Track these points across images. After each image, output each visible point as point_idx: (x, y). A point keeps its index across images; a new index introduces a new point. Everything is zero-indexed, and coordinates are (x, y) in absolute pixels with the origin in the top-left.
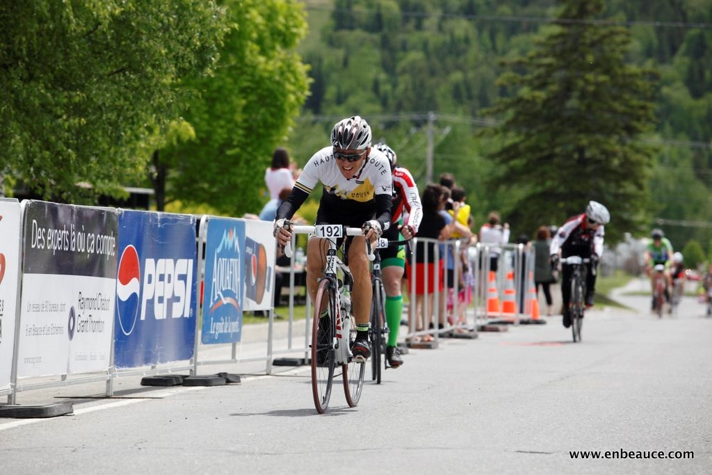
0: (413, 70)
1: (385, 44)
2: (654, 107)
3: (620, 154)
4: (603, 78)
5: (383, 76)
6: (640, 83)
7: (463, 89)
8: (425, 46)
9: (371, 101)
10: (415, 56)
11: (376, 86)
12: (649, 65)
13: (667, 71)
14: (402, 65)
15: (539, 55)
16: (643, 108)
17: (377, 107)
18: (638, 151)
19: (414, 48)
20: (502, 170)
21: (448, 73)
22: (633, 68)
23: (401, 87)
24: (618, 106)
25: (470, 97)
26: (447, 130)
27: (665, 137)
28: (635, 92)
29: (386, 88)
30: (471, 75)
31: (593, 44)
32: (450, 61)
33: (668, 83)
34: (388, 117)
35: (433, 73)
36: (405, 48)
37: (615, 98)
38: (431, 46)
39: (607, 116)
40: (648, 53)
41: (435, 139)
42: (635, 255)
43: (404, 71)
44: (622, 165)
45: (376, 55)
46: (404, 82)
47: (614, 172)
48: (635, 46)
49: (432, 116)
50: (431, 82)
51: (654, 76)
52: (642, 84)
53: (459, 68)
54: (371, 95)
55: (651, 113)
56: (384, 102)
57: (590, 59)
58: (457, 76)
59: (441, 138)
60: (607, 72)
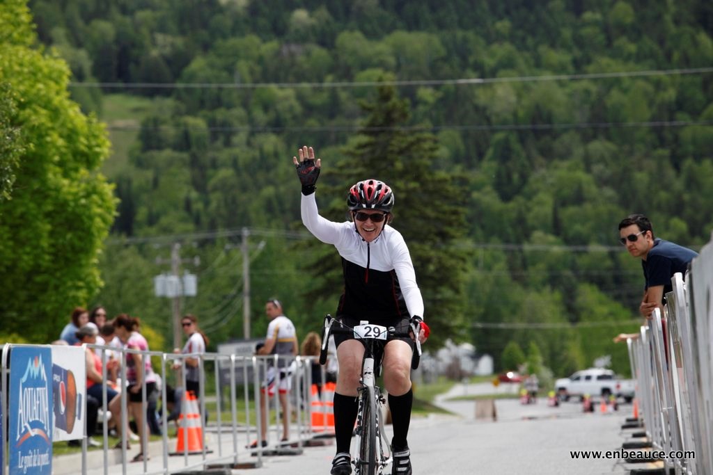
0: (223, 187)
1: (194, 163)
2: (465, 211)
3: (435, 260)
4: (413, 185)
5: (194, 195)
6: (450, 188)
7: (275, 204)
8: (235, 163)
9: (183, 220)
10: (225, 173)
11: (188, 205)
12: (458, 170)
13: (475, 176)
14: (212, 183)
15: (348, 166)
16: (455, 213)
17: (191, 226)
18: (452, 256)
19: (224, 165)
20: (320, 282)
21: (259, 188)
22: (441, 174)
23: (214, 205)
24: (429, 212)
25: (283, 212)
26: (262, 245)
27: (477, 241)
28: (446, 198)
29: (199, 206)
30: (282, 189)
31: (401, 152)
32: (261, 176)
33: (478, 187)
34: (203, 235)
35: (244, 189)
36: (215, 165)
37: (426, 205)
38: (241, 162)
39: (420, 223)
40: (456, 159)
41: (250, 255)
42: (456, 360)
43: (215, 189)
44: (437, 271)
45: (186, 174)
46: (216, 198)
47: (431, 278)
48: (443, 152)
49: (246, 232)
50: (243, 197)
51: (463, 181)
52: (452, 189)
53: (270, 182)
54: (182, 214)
55: (463, 218)
56: (198, 221)
57: (399, 165)
58: (269, 191)
59: (256, 254)
60: (417, 178)
